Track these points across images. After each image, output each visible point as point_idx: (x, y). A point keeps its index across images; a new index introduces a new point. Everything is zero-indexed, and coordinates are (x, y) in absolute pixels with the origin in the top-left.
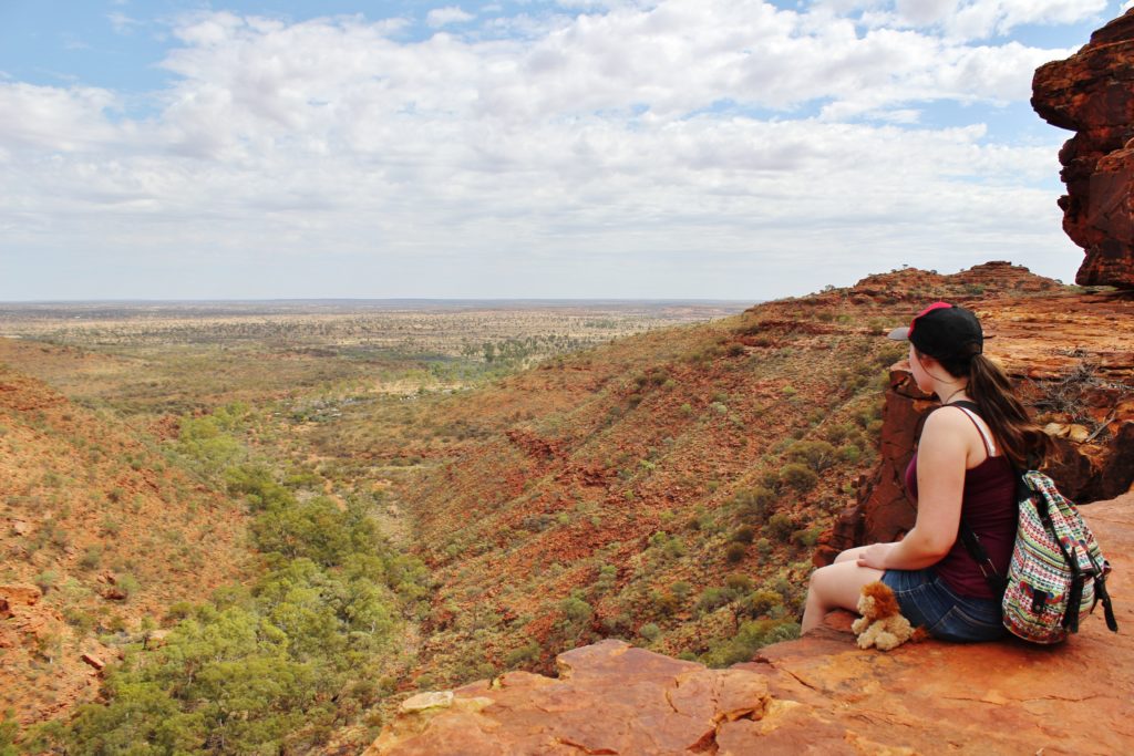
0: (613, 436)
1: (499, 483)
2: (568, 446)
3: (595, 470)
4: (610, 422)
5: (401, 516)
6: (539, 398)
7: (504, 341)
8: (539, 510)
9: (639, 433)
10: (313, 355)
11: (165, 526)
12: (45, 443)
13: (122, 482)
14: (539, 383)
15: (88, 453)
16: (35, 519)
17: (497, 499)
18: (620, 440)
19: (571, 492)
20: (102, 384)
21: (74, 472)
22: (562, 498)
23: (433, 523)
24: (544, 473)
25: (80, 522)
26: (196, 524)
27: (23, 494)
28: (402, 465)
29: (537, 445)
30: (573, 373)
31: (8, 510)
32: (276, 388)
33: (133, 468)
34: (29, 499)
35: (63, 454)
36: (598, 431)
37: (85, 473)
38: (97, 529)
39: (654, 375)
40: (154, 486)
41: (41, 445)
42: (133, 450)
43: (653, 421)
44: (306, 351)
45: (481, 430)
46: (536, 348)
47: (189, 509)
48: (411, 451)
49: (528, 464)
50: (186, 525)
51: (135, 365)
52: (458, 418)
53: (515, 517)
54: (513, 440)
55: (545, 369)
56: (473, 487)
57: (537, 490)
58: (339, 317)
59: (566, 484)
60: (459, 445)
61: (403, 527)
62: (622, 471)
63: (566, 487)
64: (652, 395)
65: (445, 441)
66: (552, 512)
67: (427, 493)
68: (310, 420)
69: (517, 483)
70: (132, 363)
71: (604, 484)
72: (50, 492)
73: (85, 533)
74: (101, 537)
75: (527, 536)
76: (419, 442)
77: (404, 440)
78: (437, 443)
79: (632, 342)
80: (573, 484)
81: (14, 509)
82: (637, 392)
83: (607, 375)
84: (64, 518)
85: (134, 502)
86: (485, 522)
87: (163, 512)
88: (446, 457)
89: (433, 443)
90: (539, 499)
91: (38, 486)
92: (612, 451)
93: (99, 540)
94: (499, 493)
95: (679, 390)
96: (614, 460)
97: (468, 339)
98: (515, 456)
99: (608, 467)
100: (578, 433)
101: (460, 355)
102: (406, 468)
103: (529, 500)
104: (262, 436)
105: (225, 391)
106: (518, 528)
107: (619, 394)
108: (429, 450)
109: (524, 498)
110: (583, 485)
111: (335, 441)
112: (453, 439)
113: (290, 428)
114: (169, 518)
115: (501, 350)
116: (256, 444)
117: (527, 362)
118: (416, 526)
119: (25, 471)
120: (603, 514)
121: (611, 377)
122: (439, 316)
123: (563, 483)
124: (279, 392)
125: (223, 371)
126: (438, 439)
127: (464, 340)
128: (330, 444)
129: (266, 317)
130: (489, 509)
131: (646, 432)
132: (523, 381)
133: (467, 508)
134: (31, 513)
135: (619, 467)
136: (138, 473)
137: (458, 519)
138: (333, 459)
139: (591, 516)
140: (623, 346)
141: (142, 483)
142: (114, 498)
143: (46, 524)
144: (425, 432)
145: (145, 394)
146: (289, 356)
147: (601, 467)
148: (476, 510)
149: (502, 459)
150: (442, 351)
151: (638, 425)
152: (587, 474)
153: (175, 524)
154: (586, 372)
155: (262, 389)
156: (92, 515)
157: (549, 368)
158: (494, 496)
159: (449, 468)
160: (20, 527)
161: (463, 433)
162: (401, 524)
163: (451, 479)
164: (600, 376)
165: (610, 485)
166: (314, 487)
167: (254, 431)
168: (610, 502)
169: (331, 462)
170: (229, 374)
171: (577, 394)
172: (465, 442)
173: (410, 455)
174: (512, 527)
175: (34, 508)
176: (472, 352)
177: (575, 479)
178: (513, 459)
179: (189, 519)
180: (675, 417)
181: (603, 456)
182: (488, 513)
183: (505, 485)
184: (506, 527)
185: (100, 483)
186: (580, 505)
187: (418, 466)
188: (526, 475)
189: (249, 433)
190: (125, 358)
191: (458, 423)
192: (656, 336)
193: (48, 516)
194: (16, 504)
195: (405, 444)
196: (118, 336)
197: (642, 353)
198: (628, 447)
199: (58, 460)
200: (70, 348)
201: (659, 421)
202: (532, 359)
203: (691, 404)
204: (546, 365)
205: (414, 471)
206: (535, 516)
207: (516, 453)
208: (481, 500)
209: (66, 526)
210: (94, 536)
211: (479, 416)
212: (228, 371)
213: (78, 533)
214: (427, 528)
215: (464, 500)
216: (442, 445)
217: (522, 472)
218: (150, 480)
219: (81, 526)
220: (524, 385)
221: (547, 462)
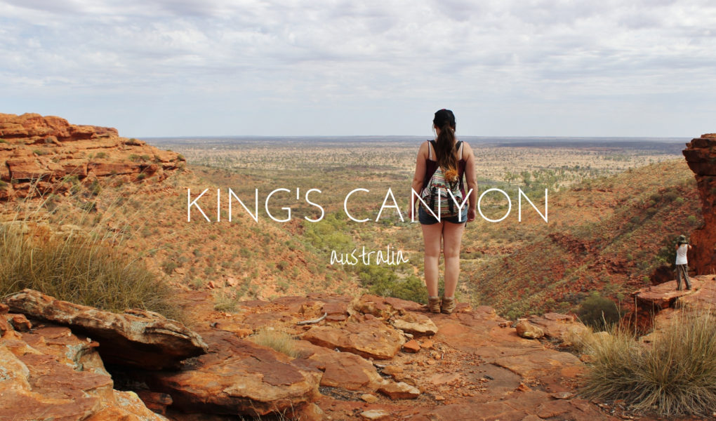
0: (634, 238)
1: (545, 270)
2: (598, 246)
3: (620, 262)
4: (631, 229)
5: (470, 292)
6: (571, 212)
7: (538, 170)
8: (576, 289)
9: (654, 236)
10: (391, 179)
11: (312, 289)
12: (237, 229)
13: (285, 258)
14: (572, 201)
15: (263, 238)
16: (238, 276)
17: (544, 281)
18: (639, 241)
19: (601, 277)
20: (245, 196)
21: (256, 249)
22: (594, 281)
23: (495, 297)
24: (579, 265)
25: (264, 281)
26: (331, 288)
27: (230, 261)
28: (466, 259)
29: (574, 244)
30: (599, 194)
31: (222, 270)
32: (367, 201)
33: (290, 249)
34: (234, 264)
35: (248, 237)
36: (622, 234)
37: (262, 251)
38: (274, 286)
39: (666, 194)
40: (303, 261)
41: (235, 231)
42: (283, 239)
43: (665, 228)
44: (385, 175)
45: (527, 235)
46: (564, 176)
47: (326, 278)
48: (474, 248)
49: (567, 257)
50: (325, 289)
51: (265, 183)
52: (509, 226)
53: (559, 293)
54: (555, 241)
55: (575, 190)
56: (526, 273)
57: (575, 275)
58: (405, 149)
59: (598, 271)
60: (510, 245)
61: (473, 300)
62: (641, 263)
63: (597, 274)
64: (666, 208)
65: (499, 242)
66: (586, 291)
67: (489, 278)
68: (395, 225)
69: (558, 270)
70: (263, 182)
71: (626, 272)
72: (245, 261)
73: (267, 288)
74: (277, 291)
75: (568, 306)
76: (479, 242)
77: (469, 241)
78: (493, 243)
79: (647, 171)
80: (603, 271)
81: (226, 270)
82: (653, 206)
83: (626, 196)
84: (255, 278)
85: (293, 272)
86: (536, 296)
87: (311, 280)
88: (500, 253)
89: (490, 243)
90: (576, 281)
91: (238, 256)
92: (632, 249)
93: (276, 293)
94: (546, 278)
95: (686, 205)
96: (634, 256)
97: (508, 168)
98: (557, 252)
99: (629, 260)
100: (606, 236)
101: (503, 180)
102: (470, 260)
103: (569, 282)
104: (362, 235)
105: (331, 202)
106: (561, 301)
107: (639, 208)
108: (487, 248)
109: (565, 280)
110: (610, 273)
111: (416, 240)
112: (505, 241)
113: (382, 230)
114: (315, 283)
115: (536, 177)
116: (358, 240)
117: (557, 187)
118: (482, 299)
119: (229, 246)
120: (625, 292)
121: (629, 198)
122: (484, 150)
123: (595, 271)
124: (369, 205)
125: (327, 188)
126: (493, 241)
127: (505, 169)
128: (412, 241)
129: (350, 149)
130: (538, 288)
131: (659, 236)
132: (559, 200)
133: (520, 287)
134: (236, 273)
135: (638, 261)
136: (293, 253)
137: (515, 296)
138: (416, 252)
139: (616, 293)
140: (639, 174)
141: (296, 259)
142: (280, 267)
143: (244, 280)
144: (484, 235)
145: (275, 203)
146: (372, 178)
147: (624, 260)
148: (527, 289)
149: (547, 254)
150: (489, 178)
151: (653, 231)
152: (613, 265)
153: (318, 288)
154: (609, 193)
155: (357, 202)
156: (270, 277)
157: (579, 190)
158: (541, 279)
159: (505, 259)
160: (231, 281)
161: (513, 237)
162: (470, 298)
163: (508, 268)
164: (620, 197)
165: (630, 273)
166: (405, 271)
167: (355, 231)
168: (631, 284)
169: (415, 254)
170: (331, 190)
171: (601, 210)
172: (514, 243)
173: (473, 251)
174: (556, 300)
175: (237, 270)
176: (513, 178)
177: (604, 268)
178: (555, 254)
179: (327, 285)
180: (683, 225)
181: (626, 252)
182: (537, 291)
183: (550, 272)
184: (552, 300)
185: (271, 257)
186: (608, 286)
187: (479, 260)
188: (565, 265)
189: (352, 233)
190: (258, 178)
191: (508, 229)
192: (666, 167)
193: (246, 275)
194: (227, 267)
195: (469, 244)
196: (245, 163)
197: (654, 179)
198: (646, 247)
199: (246, 240)
200: (221, 170)
201: (670, 228)
202: (561, 185)
203: (696, 215)
204: (578, 187)
205: (477, 263)
206: (573, 293)
207: (558, 249)
208: (532, 282)
209: (256, 283)
210: (273, 290)
211: (524, 225)
212: (330, 188)
213: (264, 288)
214: (491, 301)
215: (519, 282)
216: (497, 245)
217: (563, 263)
218: (301, 257)
219: (264, 283)
220: (560, 202)
221: (582, 256)
